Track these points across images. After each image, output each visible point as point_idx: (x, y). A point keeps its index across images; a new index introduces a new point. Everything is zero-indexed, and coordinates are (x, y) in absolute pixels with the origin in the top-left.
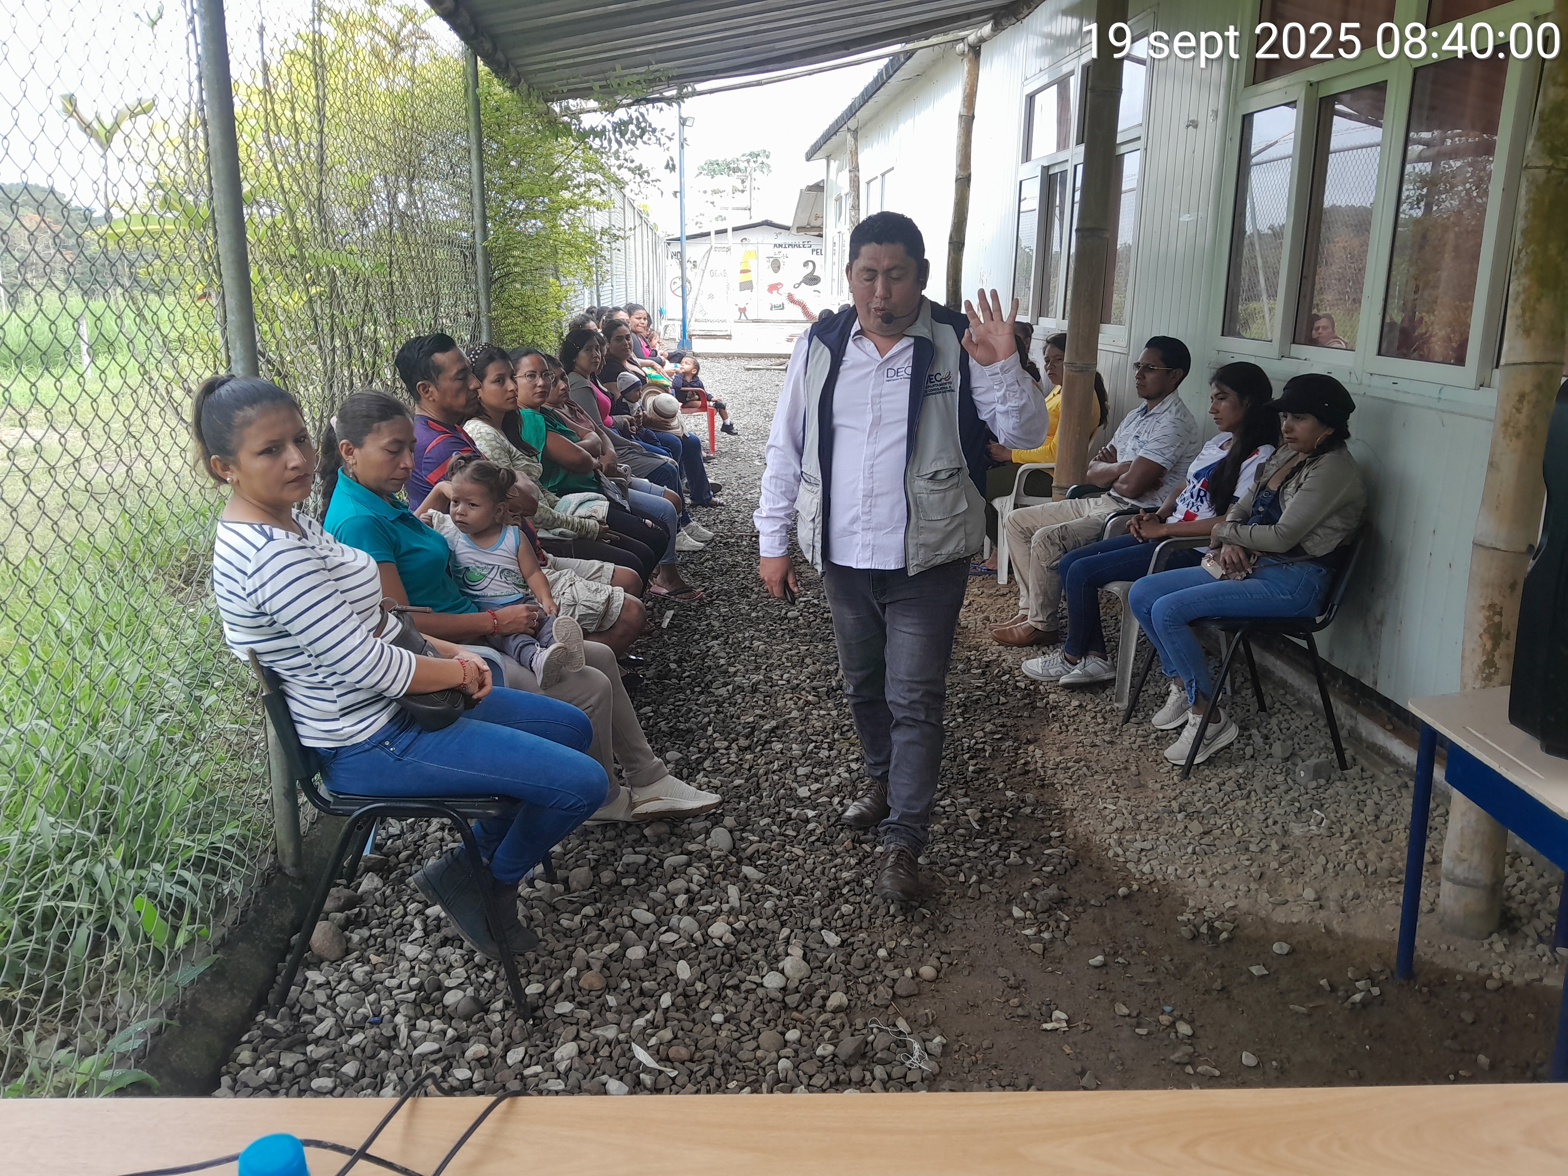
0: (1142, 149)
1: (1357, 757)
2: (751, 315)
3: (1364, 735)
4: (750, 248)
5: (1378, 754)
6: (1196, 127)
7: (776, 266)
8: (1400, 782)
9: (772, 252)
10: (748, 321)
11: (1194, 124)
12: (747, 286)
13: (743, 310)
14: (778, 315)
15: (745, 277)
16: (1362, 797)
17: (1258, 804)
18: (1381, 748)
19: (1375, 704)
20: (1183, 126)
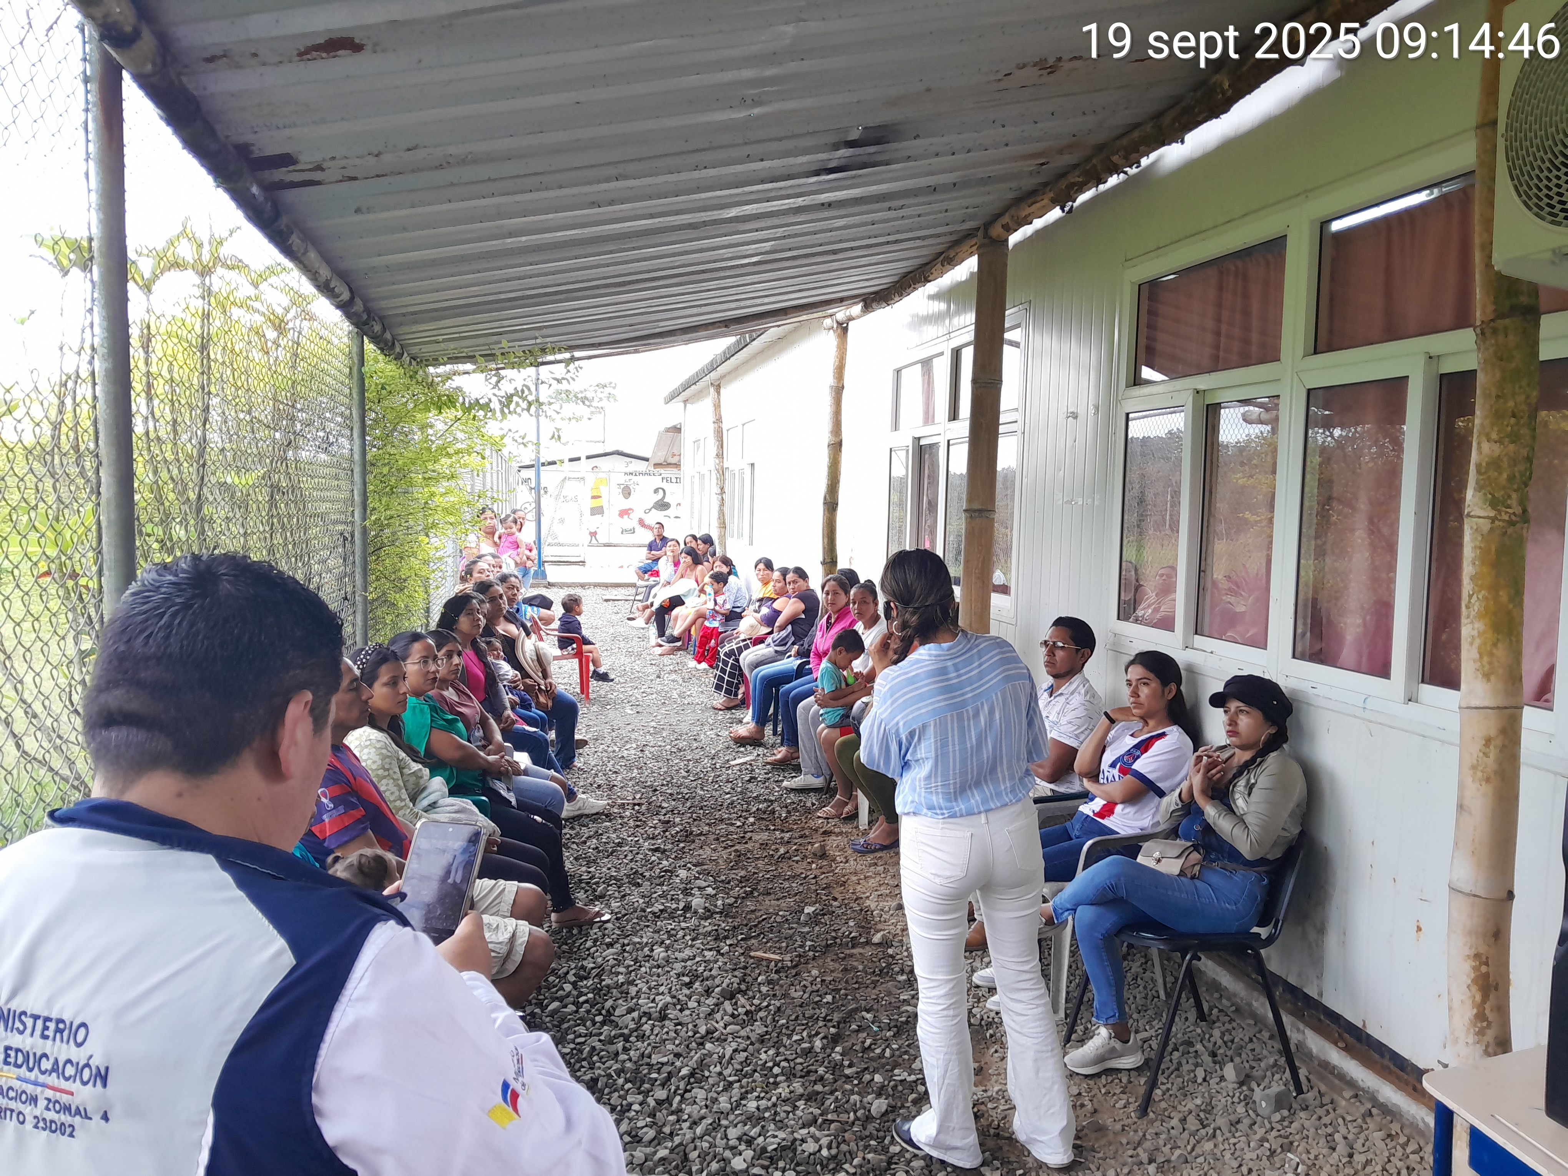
0: (1019, 433)
1: (1311, 1077)
2: (602, 538)
3: (1315, 1051)
4: (601, 475)
5: (1332, 1073)
6: (1076, 418)
7: (627, 492)
8: (1362, 1110)
9: (623, 479)
10: (599, 545)
11: (1075, 416)
12: (597, 511)
13: (593, 534)
14: (628, 539)
15: (596, 503)
16: (1330, 1130)
17: (1227, 1147)
18: (1334, 1067)
19: (1322, 1017)
20: (1062, 416)
